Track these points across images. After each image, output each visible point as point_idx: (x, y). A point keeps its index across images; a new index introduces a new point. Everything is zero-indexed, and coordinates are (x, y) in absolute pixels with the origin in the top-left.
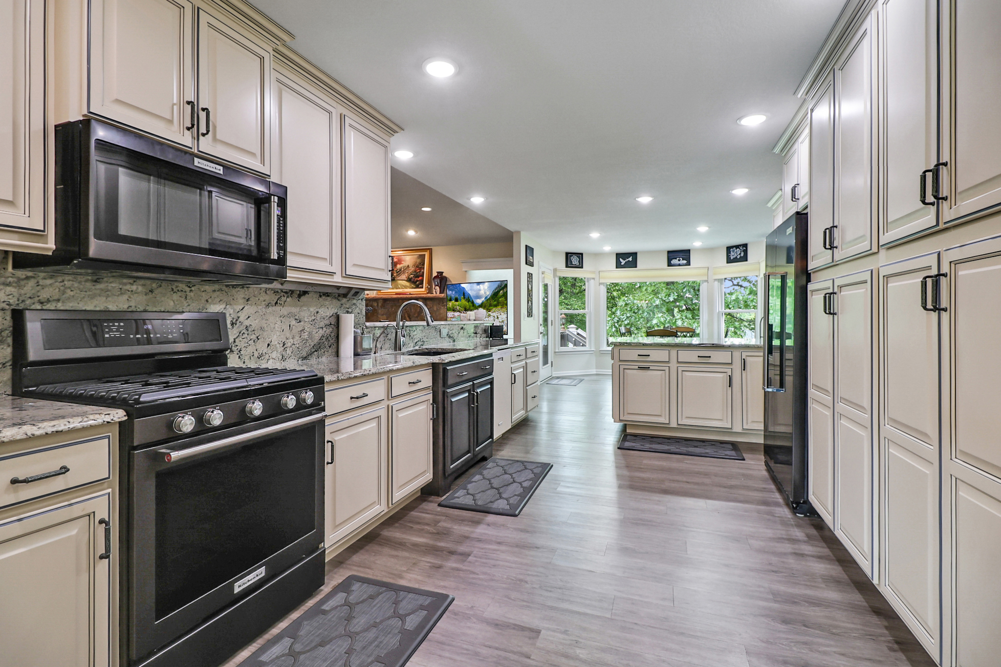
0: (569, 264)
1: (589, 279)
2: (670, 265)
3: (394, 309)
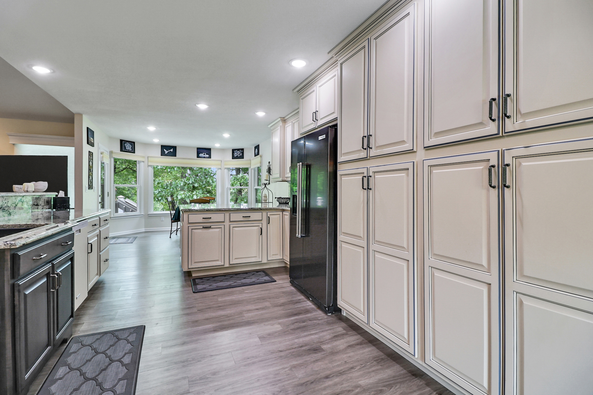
0: (123, 148)
1: (139, 162)
2: (198, 157)
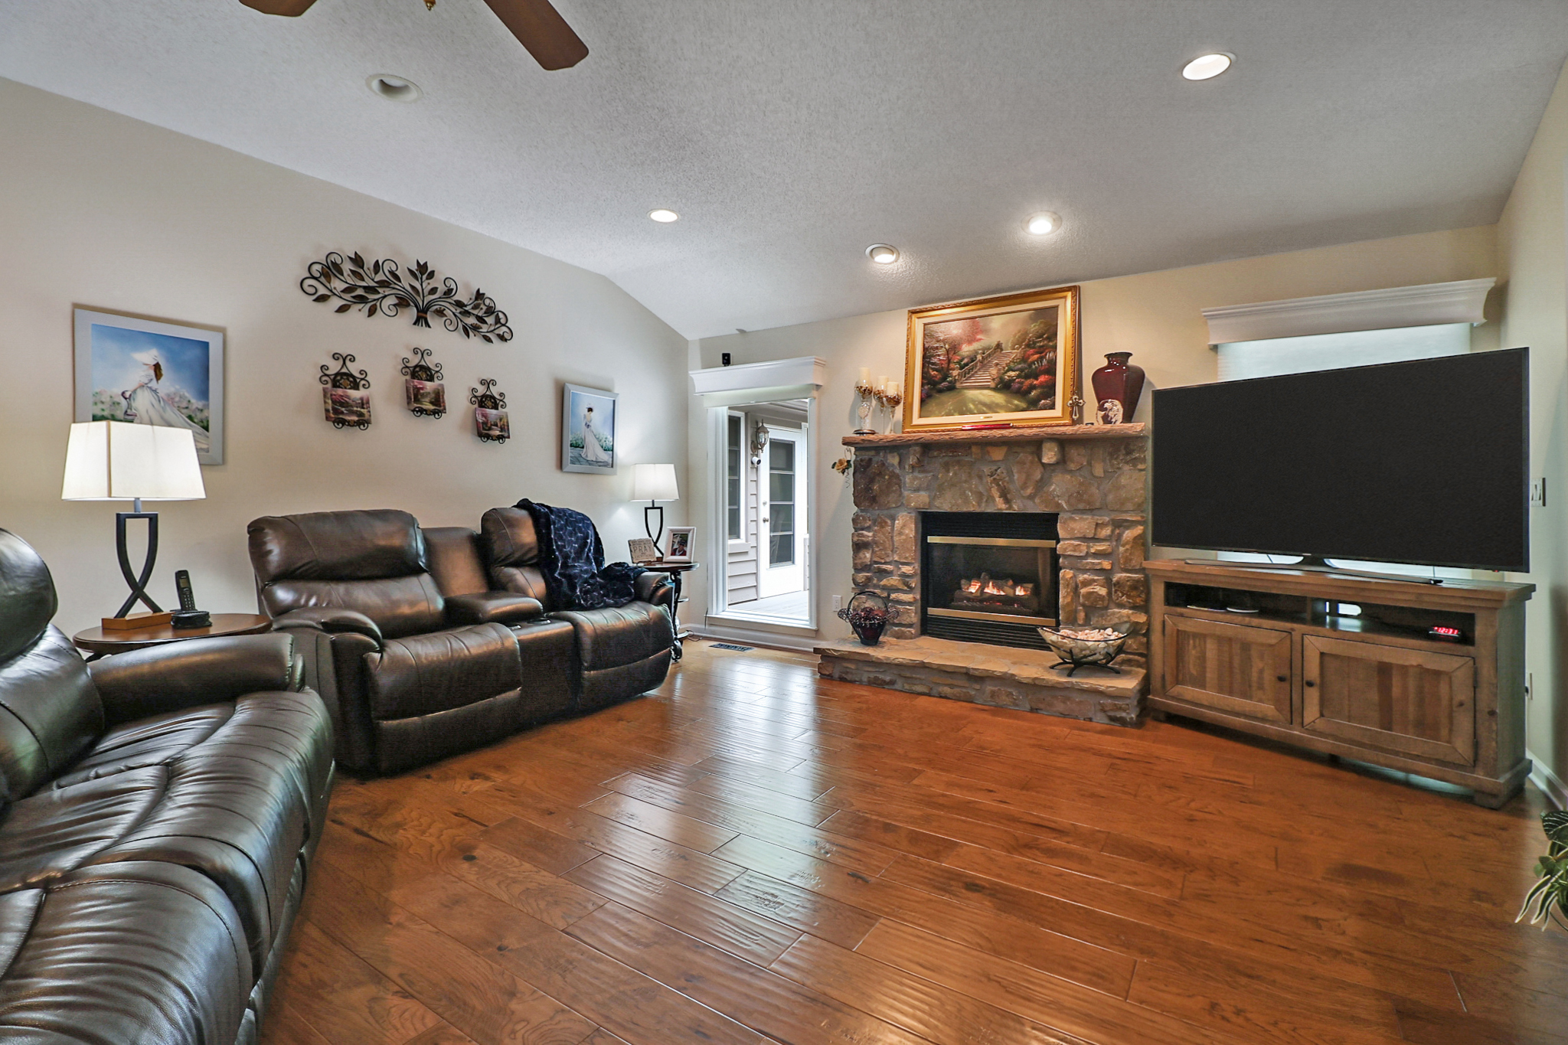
3: (955, 474)
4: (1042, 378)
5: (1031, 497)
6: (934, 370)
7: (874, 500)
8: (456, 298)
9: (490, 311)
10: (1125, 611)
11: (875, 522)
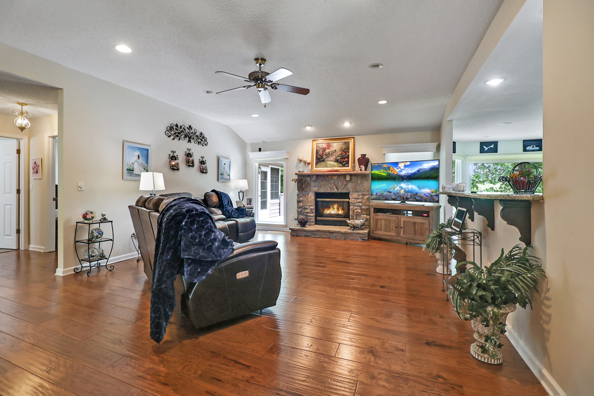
2: (525, 150)
3: (324, 183)
4: (346, 159)
5: (343, 189)
6: (319, 156)
7: (303, 189)
8: (196, 134)
9: (203, 137)
10: (365, 216)
11: (303, 195)
